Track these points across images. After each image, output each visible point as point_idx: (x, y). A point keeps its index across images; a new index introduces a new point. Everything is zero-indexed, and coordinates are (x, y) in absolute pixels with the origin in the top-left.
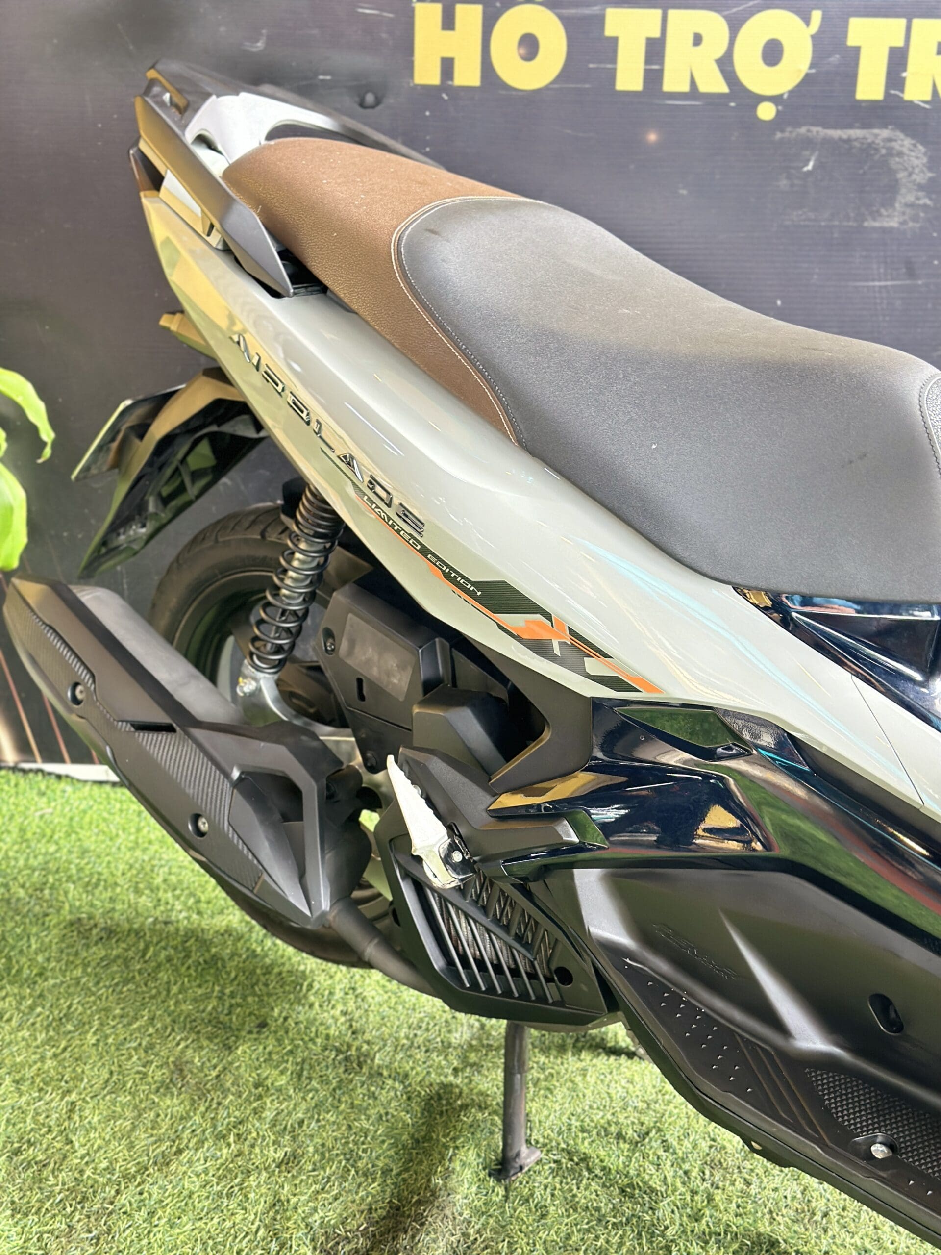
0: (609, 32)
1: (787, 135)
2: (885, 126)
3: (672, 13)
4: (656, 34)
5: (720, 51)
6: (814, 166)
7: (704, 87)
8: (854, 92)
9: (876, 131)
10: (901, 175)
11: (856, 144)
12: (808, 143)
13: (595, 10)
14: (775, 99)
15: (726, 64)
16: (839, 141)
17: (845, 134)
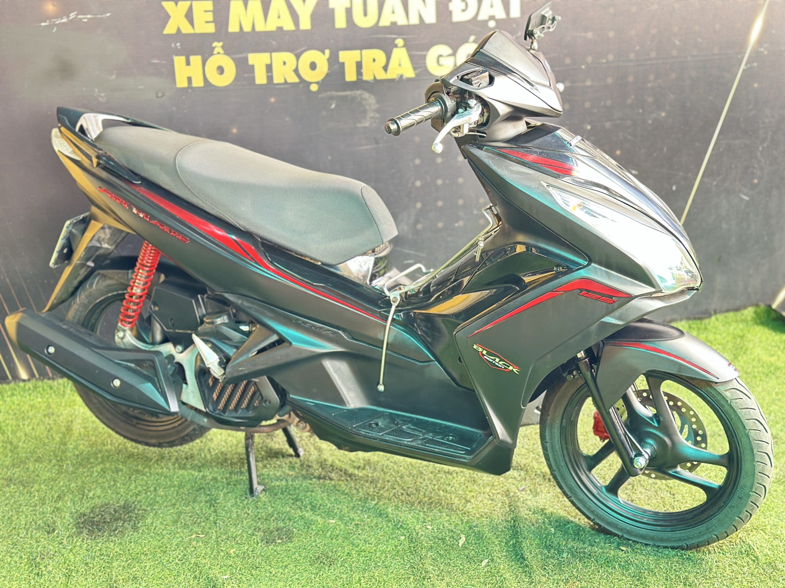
0: (251, 62)
1: (323, 96)
3: (274, 55)
4: (269, 62)
5: (294, 67)
6: (336, 106)
7: (289, 81)
8: (344, 78)
9: (355, 92)
10: (367, 107)
11: (349, 97)
12: (331, 98)
13: (244, 55)
14: (317, 83)
15: (296, 71)
16: (343, 96)
17: (344, 94)
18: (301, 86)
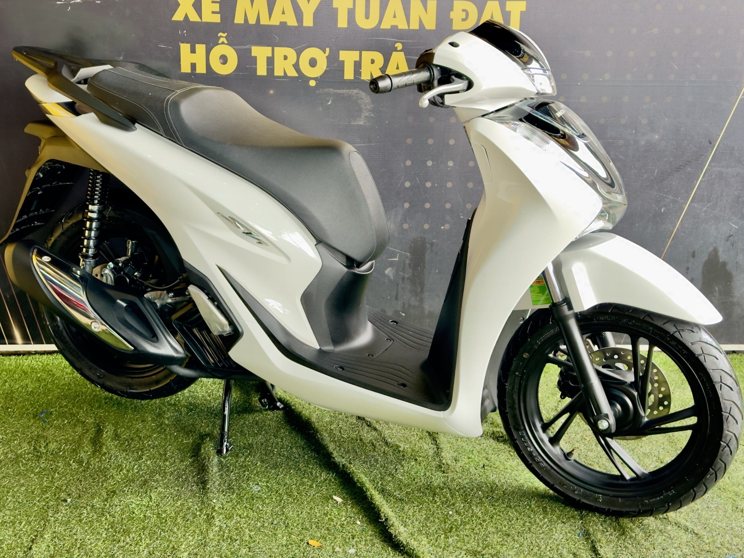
0: (253, 55)
1: (320, 91)
2: (355, 88)
3: (276, 48)
4: (271, 56)
5: (294, 62)
6: (331, 103)
7: (289, 74)
8: (343, 76)
9: (352, 90)
10: (363, 106)
11: (346, 95)
12: (329, 94)
13: (247, 47)
14: (315, 79)
15: (296, 66)
16: (340, 94)
17: (341, 91)
18: (300, 80)
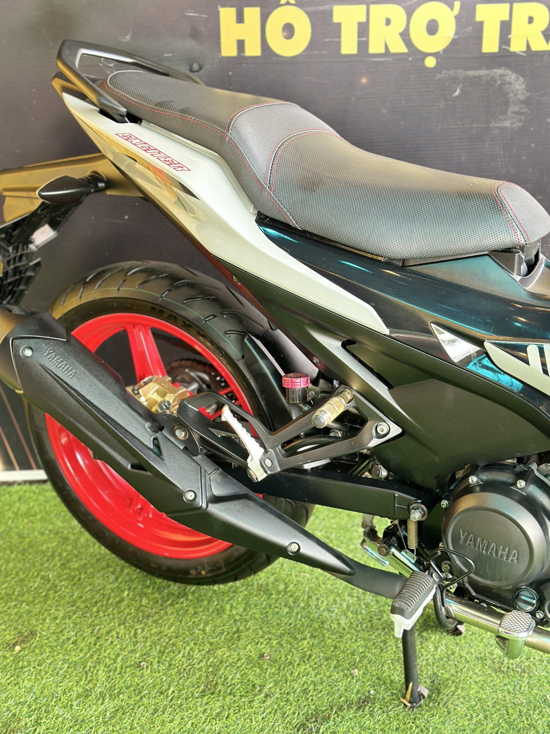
0: (336, 20)
1: (443, 75)
2: (500, 67)
3: (372, 7)
4: (364, 20)
5: (402, 29)
6: (460, 93)
7: (393, 50)
8: (481, 48)
9: (495, 70)
10: (511, 95)
11: (484, 79)
12: (454, 80)
13: (327, 7)
14: (435, 55)
15: (405, 35)
16: (474, 77)
17: (476, 73)
18: (410, 59)
